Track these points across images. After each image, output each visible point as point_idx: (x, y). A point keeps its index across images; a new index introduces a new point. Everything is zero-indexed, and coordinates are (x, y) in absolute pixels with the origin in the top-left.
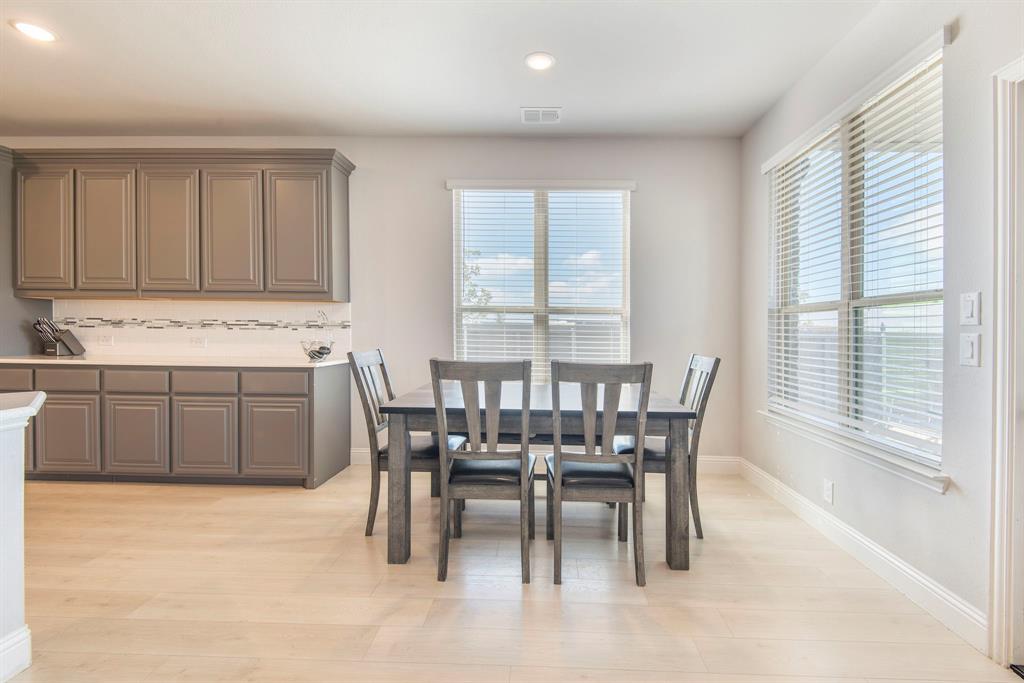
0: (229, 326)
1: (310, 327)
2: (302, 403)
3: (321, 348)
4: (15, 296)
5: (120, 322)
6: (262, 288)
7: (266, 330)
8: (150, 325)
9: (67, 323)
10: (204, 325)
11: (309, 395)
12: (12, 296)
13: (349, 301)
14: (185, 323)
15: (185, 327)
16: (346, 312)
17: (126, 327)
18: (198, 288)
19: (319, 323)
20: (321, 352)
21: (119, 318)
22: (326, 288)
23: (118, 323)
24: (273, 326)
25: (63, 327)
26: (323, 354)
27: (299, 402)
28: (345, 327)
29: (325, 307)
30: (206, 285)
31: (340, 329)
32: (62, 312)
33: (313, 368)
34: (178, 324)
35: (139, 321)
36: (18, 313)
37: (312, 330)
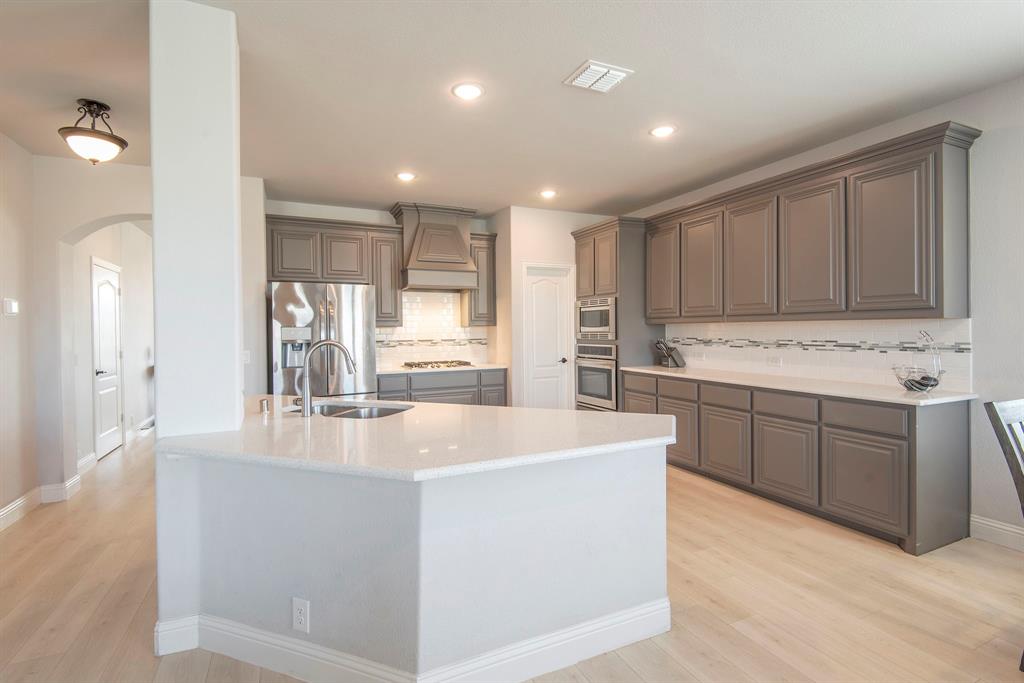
0: (805, 347)
1: (905, 349)
2: (899, 446)
3: (923, 378)
4: (647, 324)
5: (710, 341)
6: (844, 307)
7: (847, 353)
8: (732, 344)
9: (674, 342)
10: (779, 345)
11: (910, 437)
12: (643, 323)
13: (968, 316)
14: (762, 343)
15: (761, 347)
16: (966, 330)
17: (714, 346)
18: (775, 311)
19: (920, 345)
20: (924, 383)
21: (709, 339)
22: (932, 303)
23: (707, 342)
24: (855, 347)
25: (672, 345)
26: (927, 386)
27: (895, 445)
28: (961, 350)
29: (930, 326)
30: (783, 308)
31: (952, 355)
32: (671, 333)
33: (915, 407)
34: (756, 344)
35: (723, 341)
36: (647, 335)
37: (908, 352)
